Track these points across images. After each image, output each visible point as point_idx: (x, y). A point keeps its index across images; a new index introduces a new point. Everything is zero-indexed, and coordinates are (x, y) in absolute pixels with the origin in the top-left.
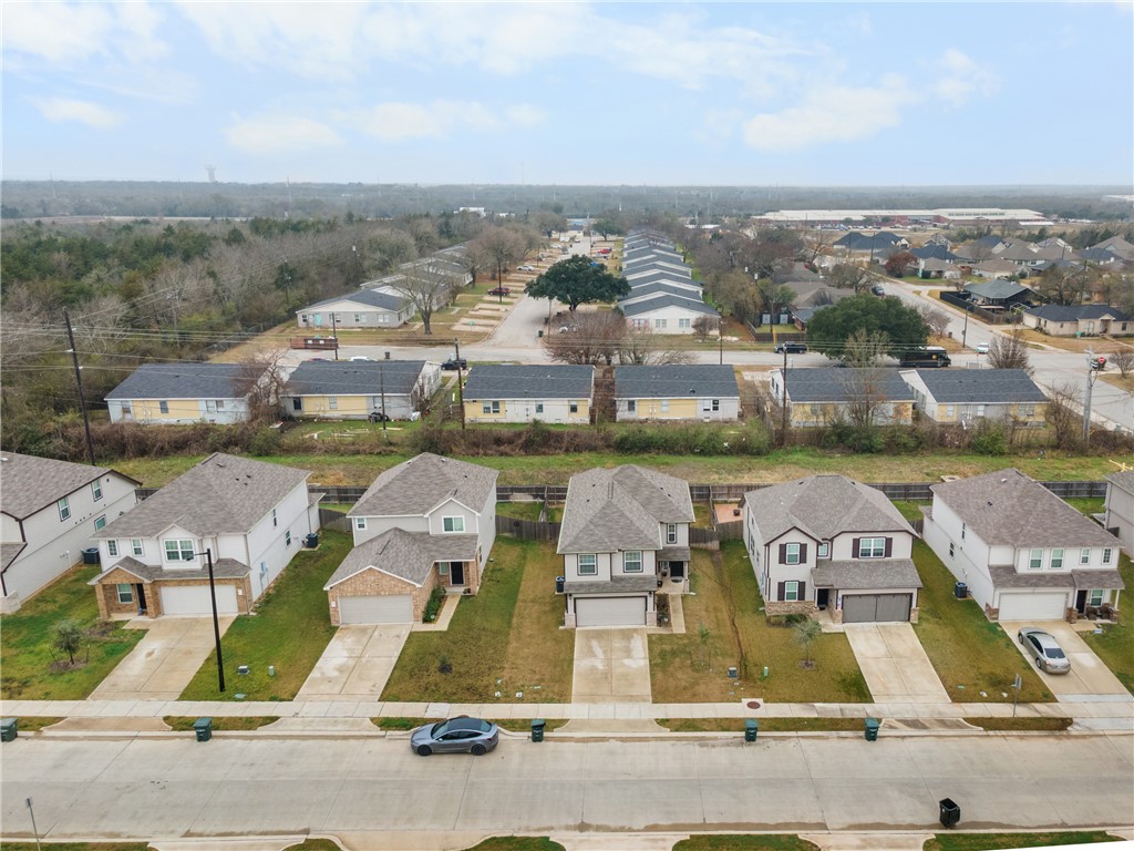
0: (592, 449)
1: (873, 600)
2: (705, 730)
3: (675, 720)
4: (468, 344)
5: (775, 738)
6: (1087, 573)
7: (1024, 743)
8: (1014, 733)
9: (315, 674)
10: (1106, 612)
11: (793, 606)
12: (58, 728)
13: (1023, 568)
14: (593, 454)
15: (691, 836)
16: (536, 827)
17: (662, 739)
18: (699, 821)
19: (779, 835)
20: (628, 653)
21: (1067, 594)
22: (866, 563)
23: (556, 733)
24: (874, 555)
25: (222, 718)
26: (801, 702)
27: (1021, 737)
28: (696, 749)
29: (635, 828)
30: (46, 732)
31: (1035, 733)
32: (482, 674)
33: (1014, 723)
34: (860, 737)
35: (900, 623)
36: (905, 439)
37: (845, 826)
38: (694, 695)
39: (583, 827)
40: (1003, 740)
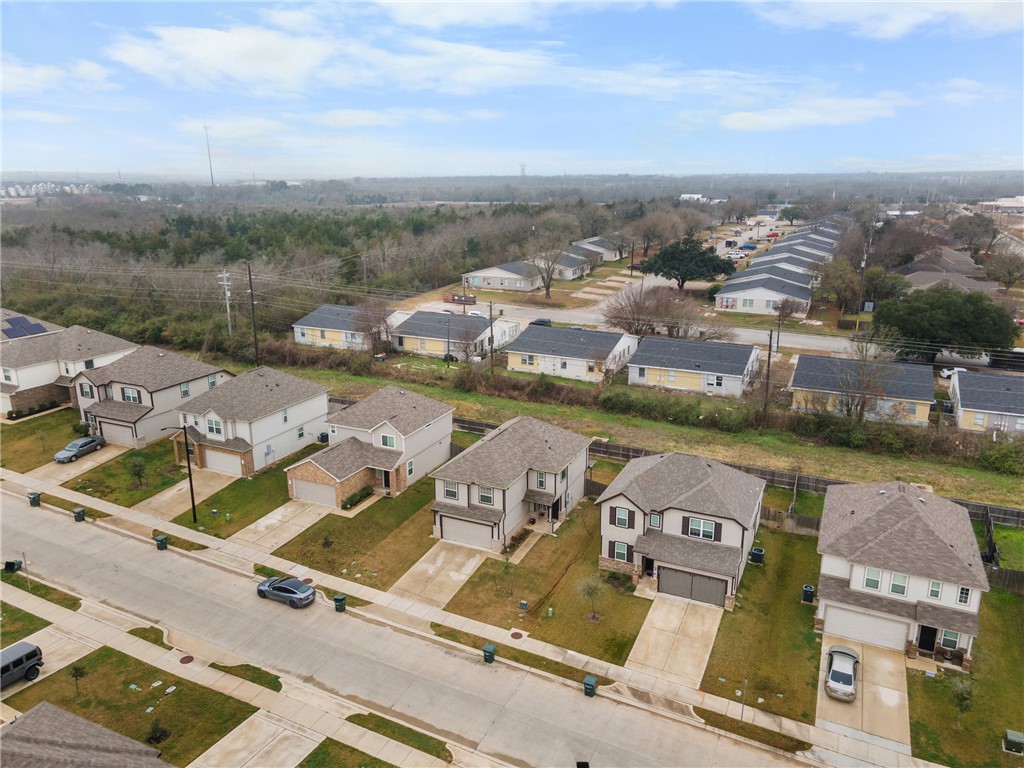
0: (583, 404)
1: (689, 578)
2: (460, 642)
3: (445, 627)
4: (574, 308)
5: (508, 666)
6: (934, 608)
7: (736, 749)
8: (734, 736)
9: (252, 526)
10: (958, 657)
11: (620, 565)
12: (105, 521)
13: (858, 584)
14: (582, 409)
15: (370, 714)
16: (280, 667)
17: (423, 638)
18: (387, 705)
19: (432, 738)
20: (460, 566)
21: (909, 625)
22: (694, 542)
23: (355, 610)
24: (704, 536)
25: (179, 539)
26: (559, 645)
27: (736, 742)
28: (441, 653)
29: (340, 693)
30: (99, 522)
31: (756, 744)
32: (346, 555)
33: (742, 728)
34: (581, 690)
35: (714, 606)
36: (890, 438)
37: (492, 752)
38: (478, 613)
39: (308, 679)
40: (716, 738)
